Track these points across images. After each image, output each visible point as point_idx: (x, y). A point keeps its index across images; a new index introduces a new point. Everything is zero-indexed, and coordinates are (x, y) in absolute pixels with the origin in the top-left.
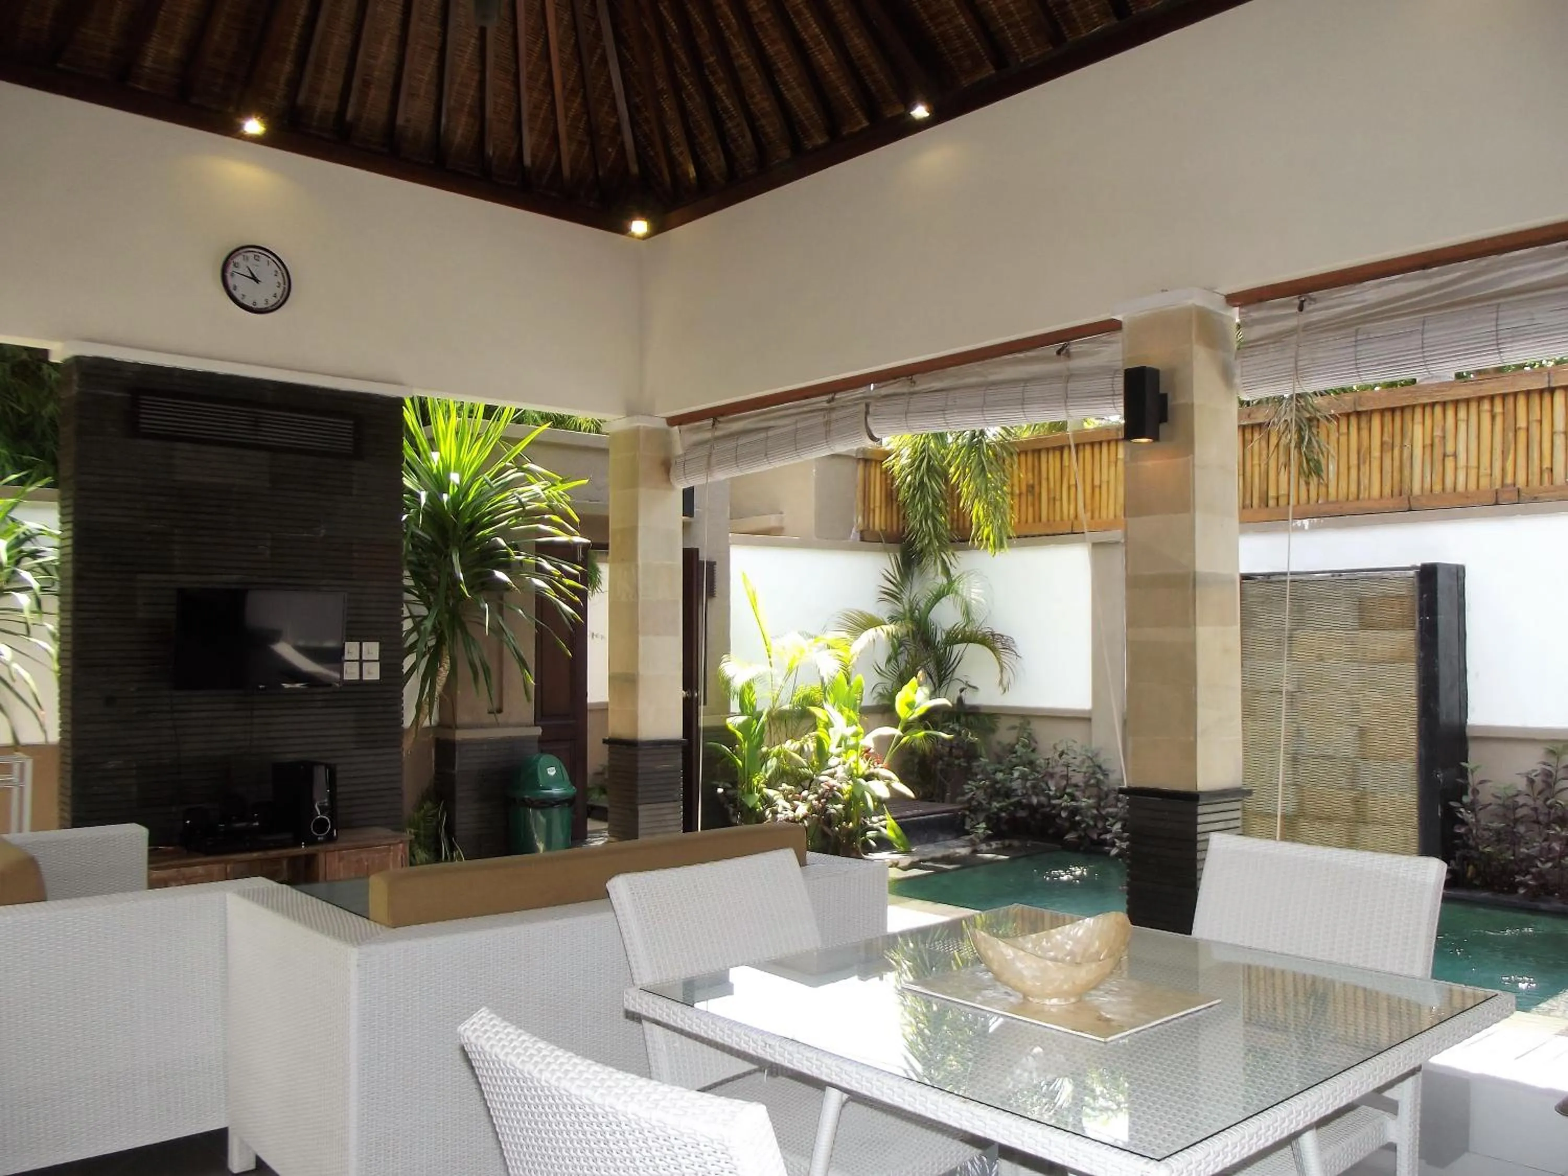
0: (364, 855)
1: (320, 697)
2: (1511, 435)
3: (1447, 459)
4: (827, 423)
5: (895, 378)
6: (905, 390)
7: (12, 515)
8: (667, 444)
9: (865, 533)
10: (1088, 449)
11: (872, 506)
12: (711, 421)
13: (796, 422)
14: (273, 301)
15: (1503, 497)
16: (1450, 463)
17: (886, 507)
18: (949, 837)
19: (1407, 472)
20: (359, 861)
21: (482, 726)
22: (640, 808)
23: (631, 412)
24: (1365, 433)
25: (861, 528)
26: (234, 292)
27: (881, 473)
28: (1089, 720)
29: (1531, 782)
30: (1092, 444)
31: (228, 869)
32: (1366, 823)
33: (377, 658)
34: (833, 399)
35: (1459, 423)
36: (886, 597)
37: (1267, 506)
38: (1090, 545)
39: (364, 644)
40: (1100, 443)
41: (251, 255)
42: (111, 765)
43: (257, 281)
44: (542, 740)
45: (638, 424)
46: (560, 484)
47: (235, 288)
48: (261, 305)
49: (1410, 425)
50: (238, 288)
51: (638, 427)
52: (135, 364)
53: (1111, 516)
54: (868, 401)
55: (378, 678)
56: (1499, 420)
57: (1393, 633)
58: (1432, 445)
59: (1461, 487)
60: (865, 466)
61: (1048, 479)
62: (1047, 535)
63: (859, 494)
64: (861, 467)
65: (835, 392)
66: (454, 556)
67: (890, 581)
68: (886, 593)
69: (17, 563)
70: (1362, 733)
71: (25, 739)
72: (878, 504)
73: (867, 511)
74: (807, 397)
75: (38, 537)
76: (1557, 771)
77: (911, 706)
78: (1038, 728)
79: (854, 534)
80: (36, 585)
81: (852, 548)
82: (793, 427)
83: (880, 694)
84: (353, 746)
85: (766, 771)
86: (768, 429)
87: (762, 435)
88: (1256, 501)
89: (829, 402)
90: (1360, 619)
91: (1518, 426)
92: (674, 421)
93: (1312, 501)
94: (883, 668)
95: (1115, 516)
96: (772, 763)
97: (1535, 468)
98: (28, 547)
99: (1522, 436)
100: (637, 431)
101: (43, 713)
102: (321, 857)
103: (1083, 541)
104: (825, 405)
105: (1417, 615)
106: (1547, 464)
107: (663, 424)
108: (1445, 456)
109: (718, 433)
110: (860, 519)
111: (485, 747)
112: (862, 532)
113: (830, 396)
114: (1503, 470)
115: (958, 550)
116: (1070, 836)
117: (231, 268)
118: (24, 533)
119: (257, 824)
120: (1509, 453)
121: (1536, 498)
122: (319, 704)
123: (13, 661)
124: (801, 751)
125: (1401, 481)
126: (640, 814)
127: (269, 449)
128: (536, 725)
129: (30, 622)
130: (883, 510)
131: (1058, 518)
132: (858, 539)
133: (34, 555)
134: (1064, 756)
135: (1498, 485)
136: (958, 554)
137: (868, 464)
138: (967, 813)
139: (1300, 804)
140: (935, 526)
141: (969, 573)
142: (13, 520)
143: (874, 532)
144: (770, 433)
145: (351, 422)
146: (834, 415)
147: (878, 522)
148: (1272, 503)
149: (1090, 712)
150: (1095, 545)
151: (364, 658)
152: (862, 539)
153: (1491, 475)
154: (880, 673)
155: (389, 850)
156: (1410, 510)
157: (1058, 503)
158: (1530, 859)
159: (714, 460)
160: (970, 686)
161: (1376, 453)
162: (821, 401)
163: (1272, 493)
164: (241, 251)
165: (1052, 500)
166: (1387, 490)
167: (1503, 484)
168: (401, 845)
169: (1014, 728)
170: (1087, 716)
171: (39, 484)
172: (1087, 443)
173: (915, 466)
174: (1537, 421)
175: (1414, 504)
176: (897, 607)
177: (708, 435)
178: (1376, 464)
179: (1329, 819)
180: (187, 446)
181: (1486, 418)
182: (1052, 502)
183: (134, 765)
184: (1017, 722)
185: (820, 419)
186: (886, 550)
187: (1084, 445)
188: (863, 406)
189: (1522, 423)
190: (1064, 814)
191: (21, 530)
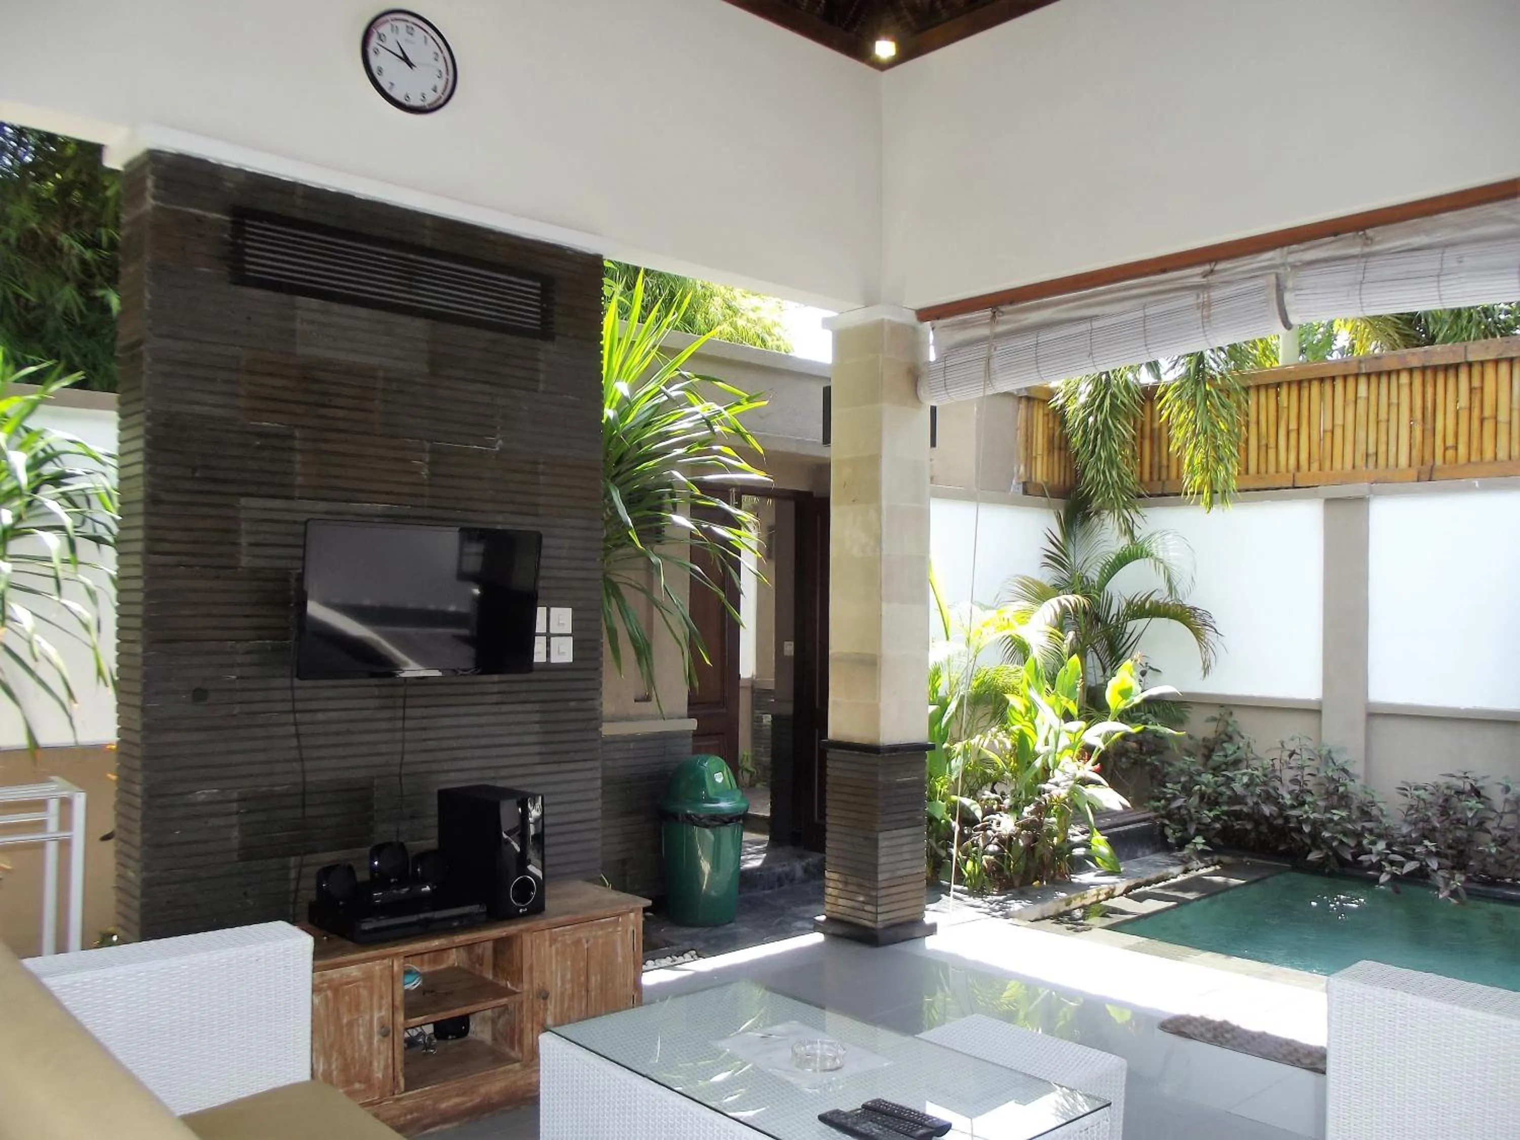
0: (583, 934)
1: (496, 688)
4: (1206, 306)
5: (1336, 235)
6: (1356, 250)
7: (28, 424)
8: (914, 345)
9: (1029, 485)
10: (1315, 387)
11: (1034, 454)
12: (988, 313)
13: (1144, 307)
14: (431, 98)
17: (1048, 455)
18: (1147, 852)
20: (578, 942)
21: (628, 719)
22: (881, 836)
23: (870, 301)
25: (1024, 480)
26: (378, 78)
27: (1044, 415)
28: (1318, 712)
30: (1322, 380)
31: (396, 968)
33: (570, 632)
34: (1212, 272)
36: (1050, 561)
38: (1322, 501)
39: (553, 610)
40: (1333, 378)
41: (402, 26)
42: (201, 795)
43: (410, 65)
44: (696, 735)
45: (881, 317)
46: (746, 403)
47: (380, 71)
48: (415, 102)
50: (384, 73)
51: (883, 320)
52: (239, 171)
53: (1348, 465)
54: (1281, 271)
55: (571, 661)
60: (1027, 407)
61: (1258, 423)
62: (1258, 490)
63: (1020, 438)
64: (1023, 405)
65: (1217, 260)
66: (614, 494)
67: (1053, 543)
68: (1048, 557)
69: (35, 490)
71: (45, 738)
72: (1040, 452)
73: (1029, 460)
74: (1164, 271)
75: (62, 457)
77: (1125, 693)
78: (1244, 722)
79: (1016, 488)
80: (68, 522)
81: (1013, 502)
82: (1140, 314)
84: (537, 759)
85: (951, 772)
86: (1091, 318)
87: (1084, 327)
89: (1205, 275)
92: (927, 314)
95: (1354, 467)
96: (957, 763)
98: (49, 469)
100: (880, 325)
101: (75, 706)
102: (527, 938)
103: (1315, 496)
104: (1199, 280)
107: (912, 319)
109: (1000, 329)
110: (1022, 468)
111: (632, 745)
112: (1025, 483)
113: (1207, 267)
115: (1147, 506)
116: (1313, 856)
117: (374, 42)
118: (43, 450)
119: (428, 888)
122: (495, 698)
123: (34, 630)
124: (991, 747)
126: (882, 844)
127: (428, 315)
128: (690, 717)
129: (61, 575)
130: (1045, 458)
131: (1272, 469)
132: (1021, 490)
133: (57, 480)
134: (1295, 756)
136: (1143, 511)
137: (1031, 403)
138: (1167, 822)
140: (1119, 475)
141: (1164, 533)
142: (27, 430)
143: (1036, 485)
144: (1096, 324)
145: (539, 285)
146: (1215, 294)
147: (1040, 474)
149: (1320, 702)
150: (1328, 501)
151: (552, 631)
152: (1025, 492)
155: (616, 923)
157: (1272, 453)
159: (996, 364)
160: (1151, 668)
162: (1193, 275)
164: (388, 17)
165: (1264, 448)
168: (632, 915)
169: (1214, 719)
170: (1317, 708)
171: (66, 382)
172: (1315, 379)
173: (1094, 405)
176: (1062, 575)
177: (985, 331)
180: (314, 303)
182: (1263, 449)
183: (235, 796)
184: (1215, 713)
185: (1190, 299)
186: (1050, 506)
187: (1310, 381)
188: (1273, 279)
190: (1306, 829)
191: (41, 444)
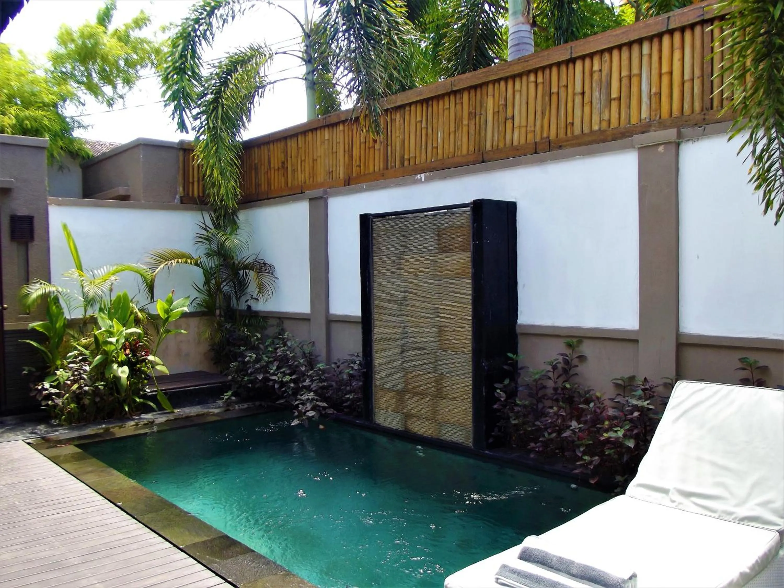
2: (547, 99)
3: (507, 121)
9: (184, 198)
15: (540, 147)
16: (509, 124)
19: (483, 134)
24: (459, 107)
25: (182, 195)
28: (309, 320)
29: (555, 368)
32: (443, 398)
35: (516, 93)
36: (200, 240)
37: (404, 165)
38: (309, 200)
49: (486, 98)
53: (322, 179)
56: (540, 88)
57: (458, 254)
58: (498, 112)
59: (515, 143)
60: (184, 154)
61: (291, 157)
62: (290, 195)
63: (181, 173)
64: (181, 153)
68: (201, 238)
70: (441, 331)
73: (187, 184)
76: (572, 360)
79: (178, 199)
81: (175, 208)
83: (199, 304)
88: (398, 163)
90: (438, 245)
91: (552, 91)
93: (429, 160)
94: (201, 287)
97: (562, 124)
99: (554, 98)
103: (305, 198)
105: (471, 240)
106: (570, 120)
108: (506, 119)
110: (181, 189)
112: (182, 197)
114: (542, 127)
120: (545, 113)
121: (560, 146)
125: (480, 141)
131: (296, 183)
132: (180, 202)
135: (538, 139)
139: (406, 382)
148: (406, 163)
149: (310, 315)
152: (182, 202)
153: (535, 131)
154: (199, 290)
156: (483, 162)
157: (296, 173)
158: (540, 431)
160: (253, 298)
161: (465, 122)
163: (406, 157)
165: (293, 171)
166: (472, 148)
167: (542, 138)
169: (274, 326)
170: (309, 317)
174: (564, 86)
175: (486, 158)
178: (465, 129)
179: (422, 394)
181: (532, 86)
182: (293, 173)
184: (277, 322)
186: (201, 210)
189: (554, 90)
